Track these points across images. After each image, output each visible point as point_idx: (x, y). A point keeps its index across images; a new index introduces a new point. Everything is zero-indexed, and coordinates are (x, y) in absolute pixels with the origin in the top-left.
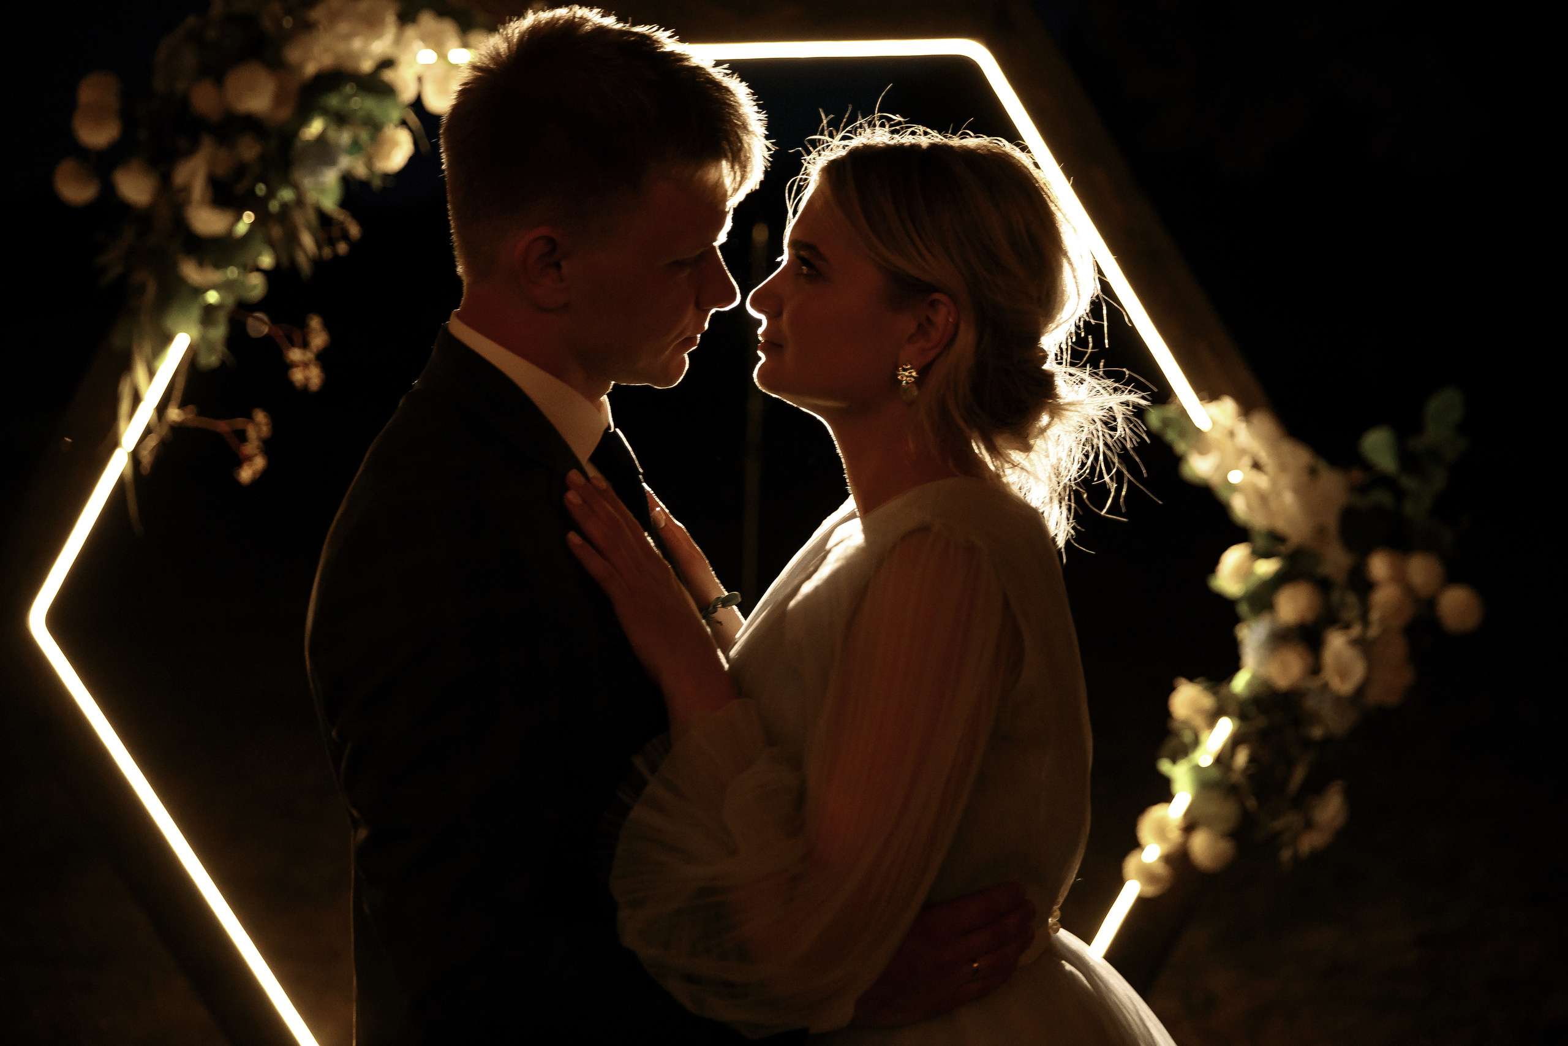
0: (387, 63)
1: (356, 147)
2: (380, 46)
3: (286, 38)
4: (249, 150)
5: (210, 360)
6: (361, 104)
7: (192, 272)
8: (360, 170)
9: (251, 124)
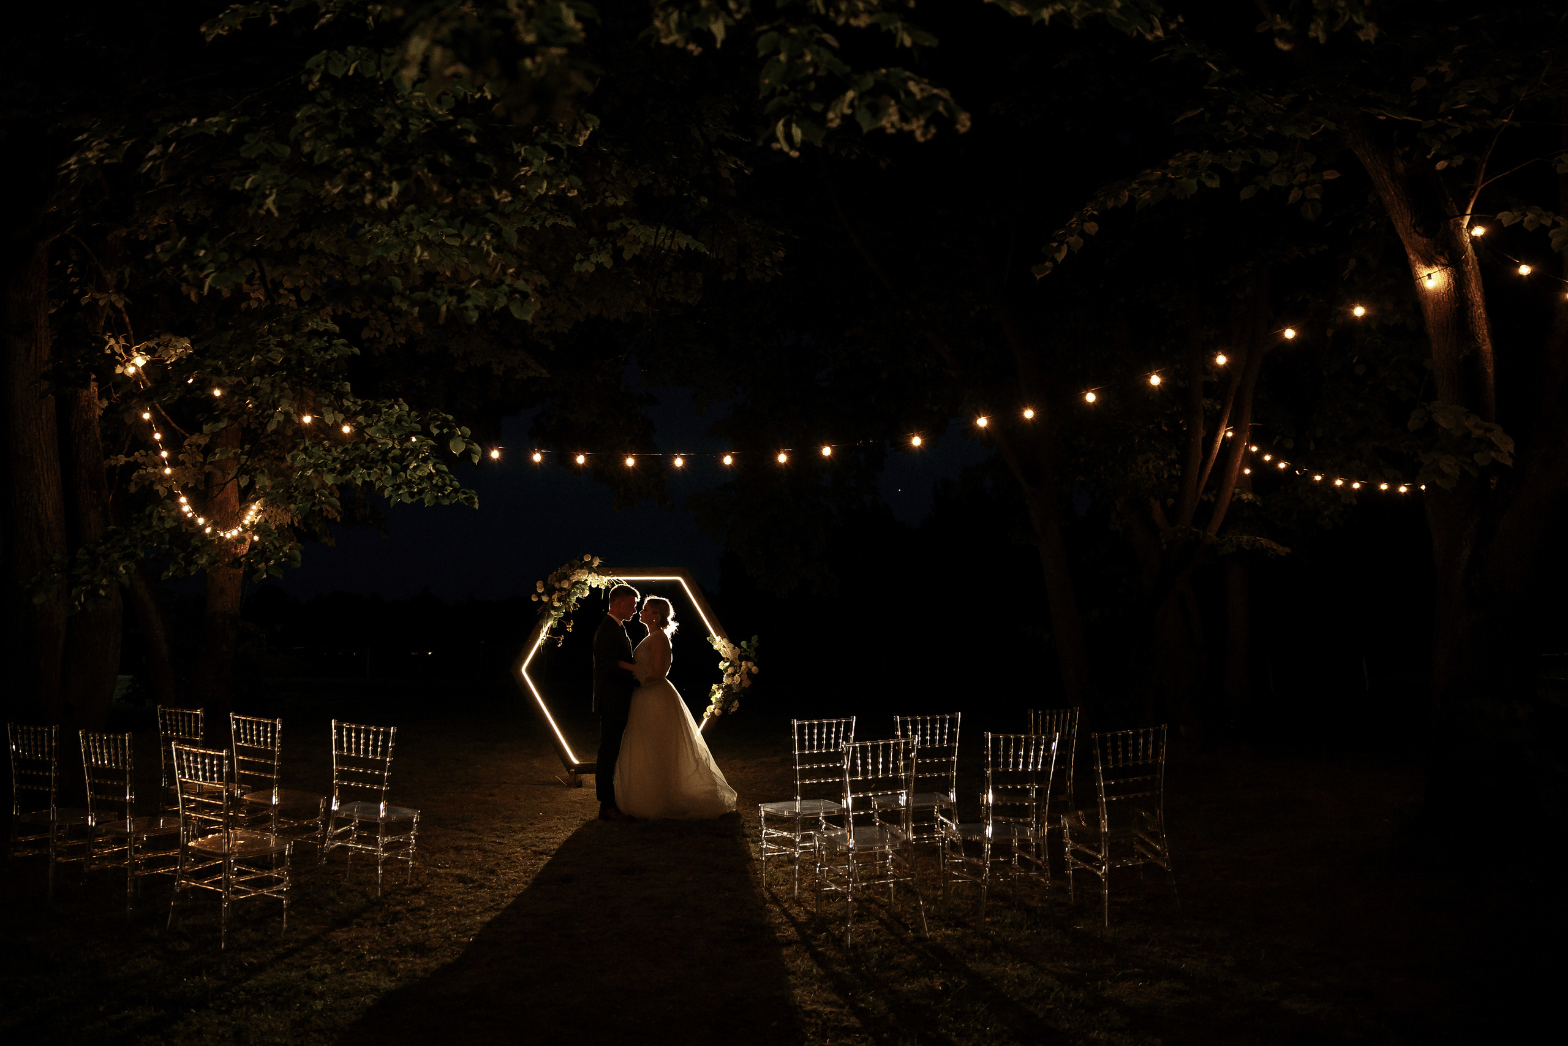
0: (586, 580)
1: (580, 593)
2: (585, 578)
3: (571, 576)
4: (564, 593)
5: (554, 627)
6: (583, 586)
7: (553, 612)
8: (581, 596)
9: (565, 589)
